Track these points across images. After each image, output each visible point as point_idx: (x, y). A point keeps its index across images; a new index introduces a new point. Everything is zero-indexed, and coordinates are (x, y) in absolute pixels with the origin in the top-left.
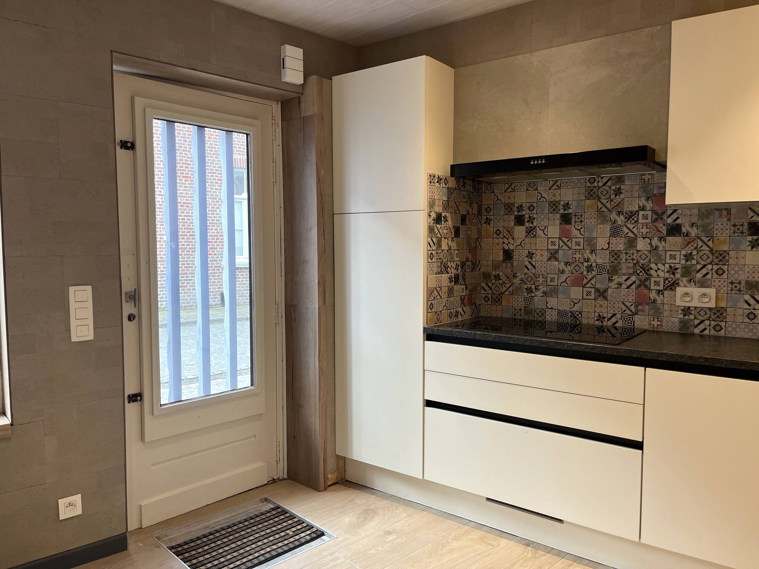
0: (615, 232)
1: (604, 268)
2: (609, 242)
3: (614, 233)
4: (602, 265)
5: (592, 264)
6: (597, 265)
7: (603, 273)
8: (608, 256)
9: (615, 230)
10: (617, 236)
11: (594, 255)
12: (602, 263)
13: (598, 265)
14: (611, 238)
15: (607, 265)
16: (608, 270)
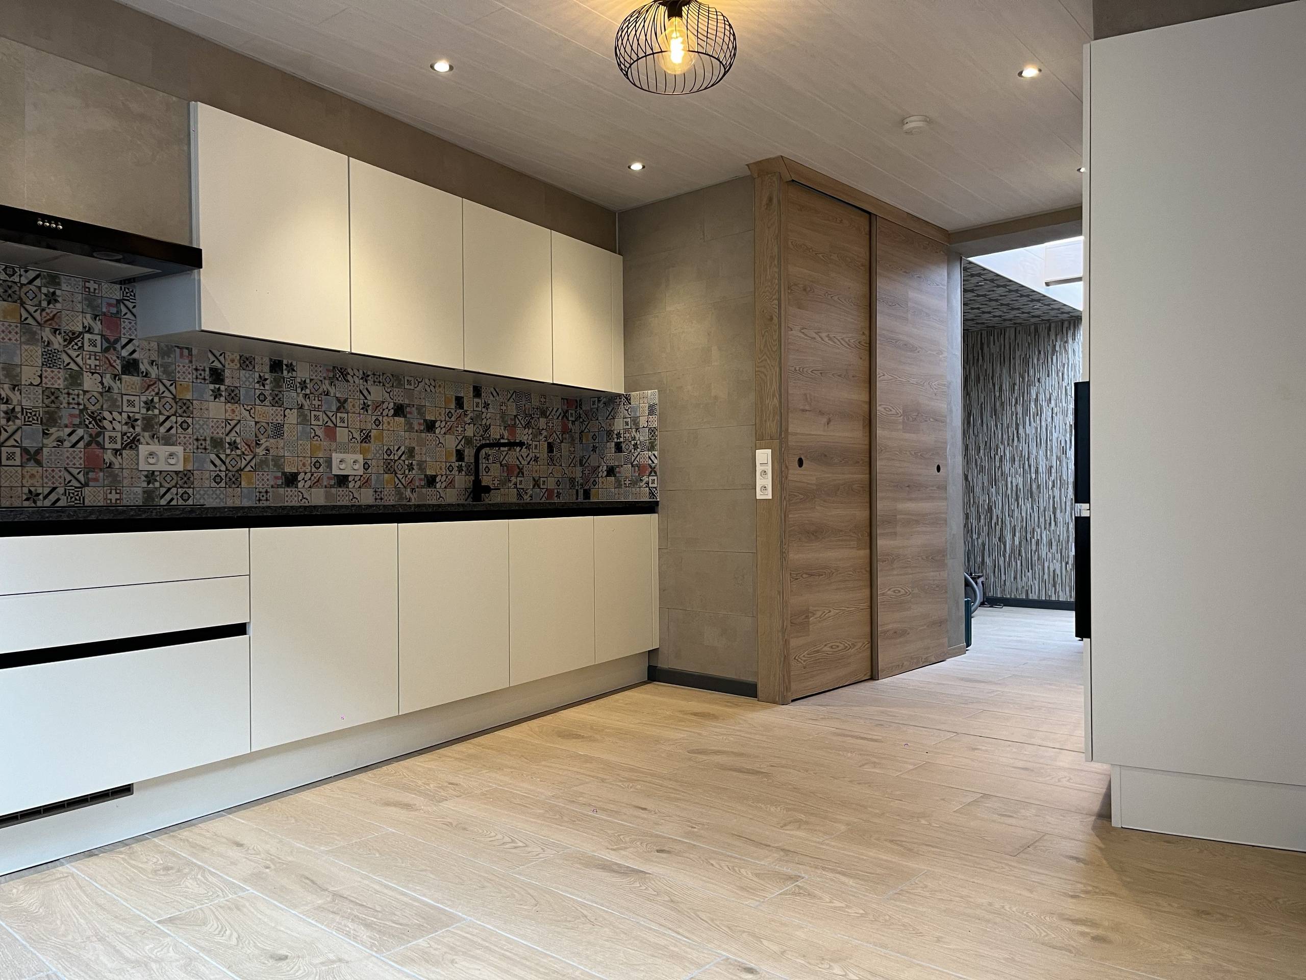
0: (50, 359)
1: (35, 415)
2: (41, 374)
3: (48, 360)
4: (31, 409)
5: (14, 408)
6: (22, 409)
7: (33, 423)
8: (41, 397)
9: (50, 357)
10: (54, 366)
11: (17, 393)
12: (31, 407)
13: (25, 410)
14: (44, 369)
15: (39, 411)
16: (41, 418)
